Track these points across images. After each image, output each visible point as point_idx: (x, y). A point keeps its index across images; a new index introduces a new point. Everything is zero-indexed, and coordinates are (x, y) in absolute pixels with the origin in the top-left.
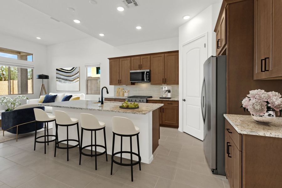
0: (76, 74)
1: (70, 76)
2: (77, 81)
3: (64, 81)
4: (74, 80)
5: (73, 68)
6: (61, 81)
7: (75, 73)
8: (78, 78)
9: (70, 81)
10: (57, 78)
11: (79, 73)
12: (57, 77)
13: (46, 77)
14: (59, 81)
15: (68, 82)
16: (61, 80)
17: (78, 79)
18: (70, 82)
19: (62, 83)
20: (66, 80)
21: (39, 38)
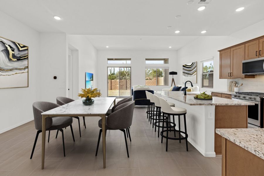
0: (195, 68)
1: (191, 71)
4: (193, 74)
5: (193, 63)
8: (196, 71)
9: (191, 74)
11: (196, 67)
12: (183, 72)
13: (175, 73)
15: (189, 75)
16: (185, 74)
17: (196, 73)
18: (190, 76)
19: (186, 76)
21: (170, 47)
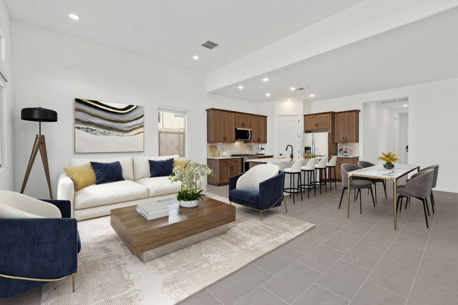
0: (137, 119)
1: (122, 122)
2: (139, 133)
3: (102, 130)
4: (131, 130)
5: (130, 106)
6: (93, 130)
7: (135, 117)
8: (141, 127)
9: (121, 131)
10: (77, 120)
12: (78, 118)
13: (50, 116)
14: (87, 130)
15: (116, 133)
16: (94, 128)
17: (141, 130)
19: (96, 134)
20: (111, 129)
